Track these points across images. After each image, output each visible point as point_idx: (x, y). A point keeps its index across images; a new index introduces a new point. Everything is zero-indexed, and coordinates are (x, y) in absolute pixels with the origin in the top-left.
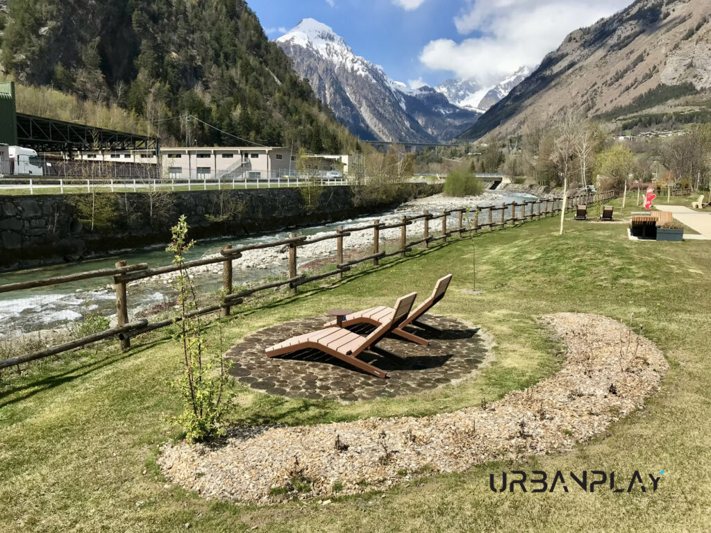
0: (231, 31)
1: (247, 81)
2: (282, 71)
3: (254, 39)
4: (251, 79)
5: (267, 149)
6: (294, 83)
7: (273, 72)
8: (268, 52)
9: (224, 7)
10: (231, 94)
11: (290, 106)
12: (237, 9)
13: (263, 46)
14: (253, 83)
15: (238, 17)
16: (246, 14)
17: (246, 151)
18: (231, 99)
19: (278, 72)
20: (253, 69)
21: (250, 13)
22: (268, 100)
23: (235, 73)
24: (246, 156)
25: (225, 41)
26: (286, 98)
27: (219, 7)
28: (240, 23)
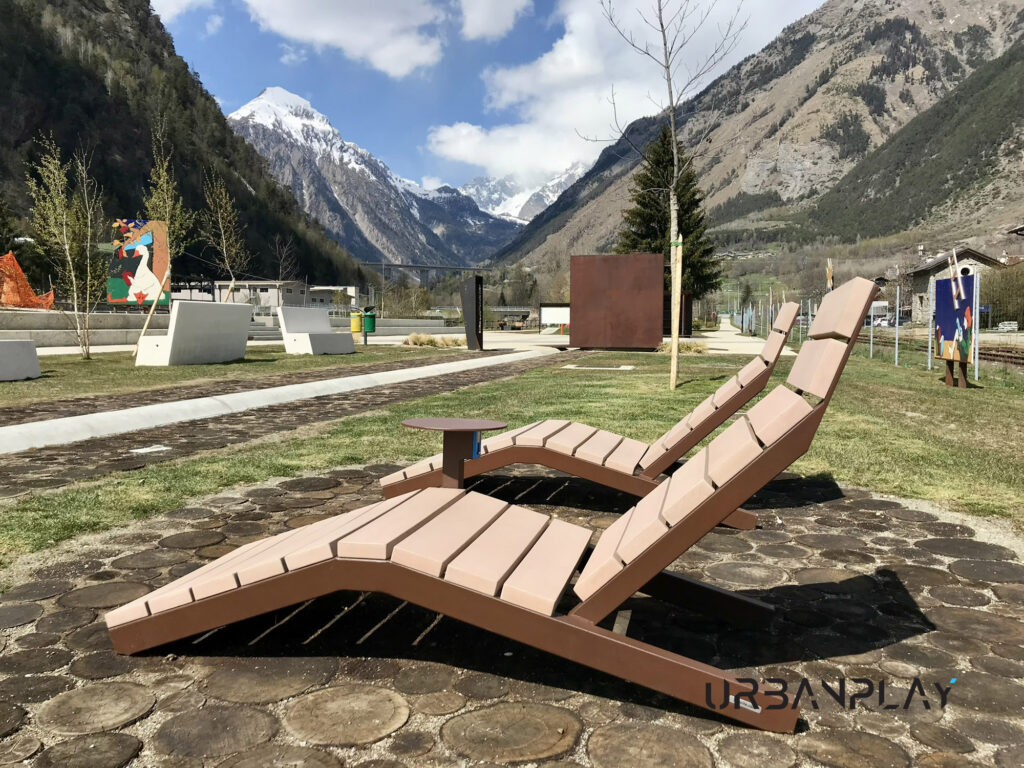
0: (184, 123)
2: (255, 176)
3: (217, 134)
6: (272, 191)
7: (244, 177)
8: (235, 150)
9: (174, 91)
12: (190, 92)
13: (228, 143)
15: (192, 104)
16: (203, 99)
19: (250, 177)
21: (207, 96)
24: (255, 290)
25: (180, 138)
27: (166, 90)
28: (195, 112)
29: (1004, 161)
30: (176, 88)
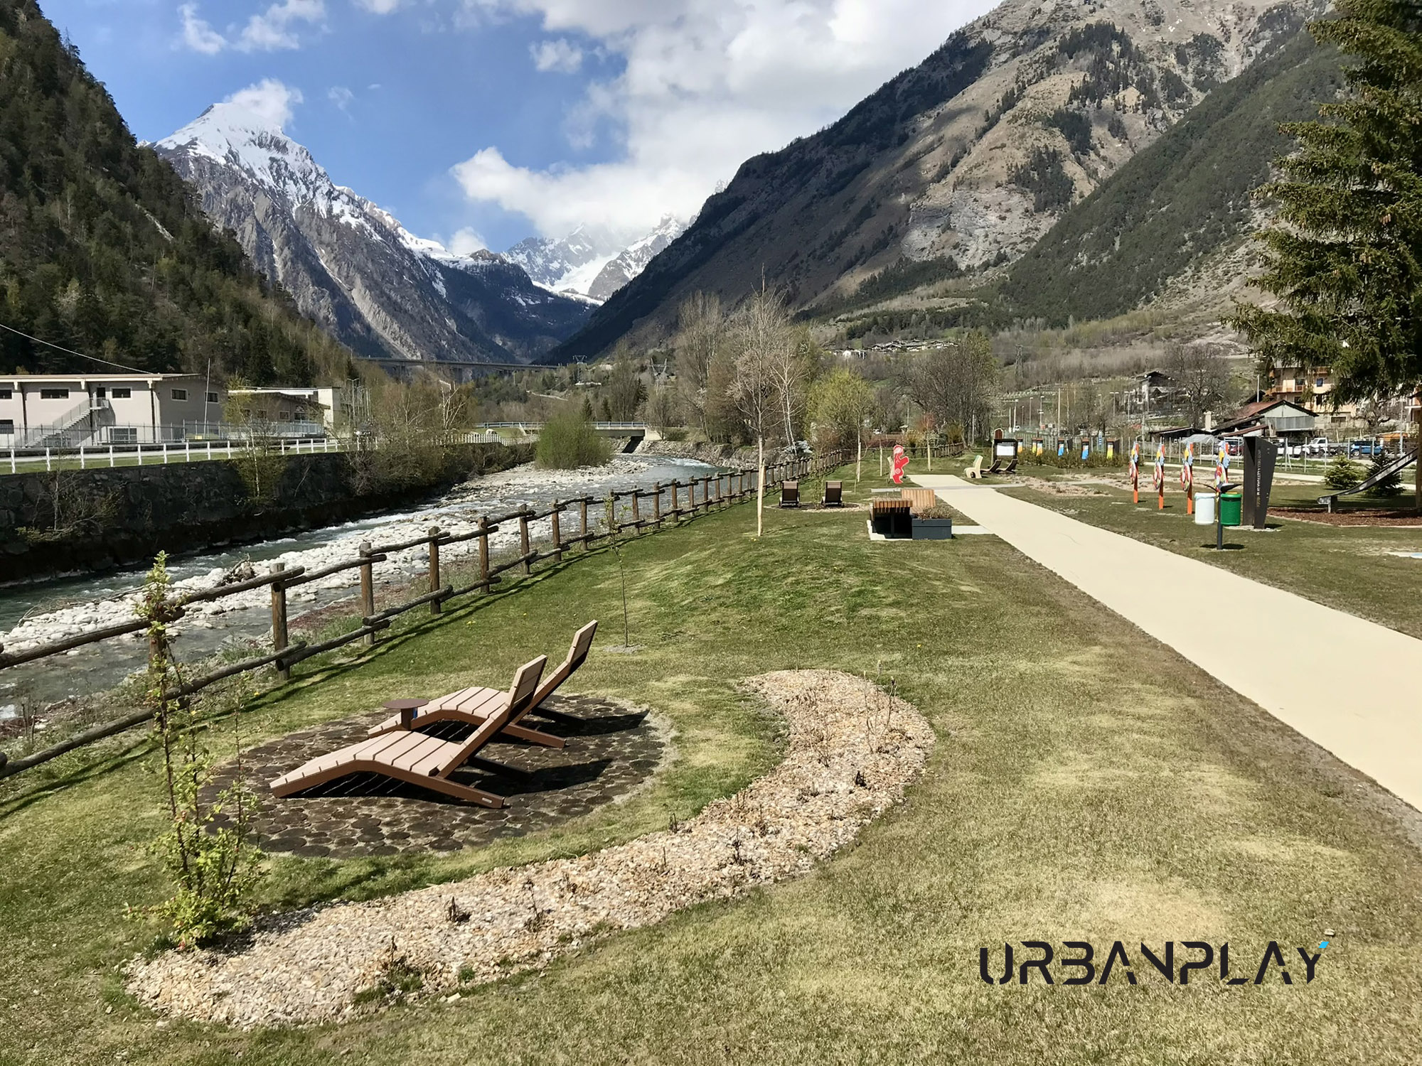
0: (46, 120)
1: (91, 230)
2: (172, 213)
3: (103, 140)
4: (100, 228)
5: (150, 379)
6: (203, 238)
7: (153, 212)
8: (137, 168)
9: (29, 69)
10: (52, 258)
11: (195, 285)
12: (59, 73)
13: (125, 155)
14: (106, 235)
15: (63, 92)
16: (82, 86)
17: (100, 383)
18: (53, 268)
19: (164, 214)
20: (104, 206)
21: (91, 84)
22: (143, 273)
23: (61, 211)
24: (101, 393)
25: (33, 141)
26: (186, 269)
27: (16, 68)
28: (67, 104)
29: (1259, 215)
30: (32, 64)
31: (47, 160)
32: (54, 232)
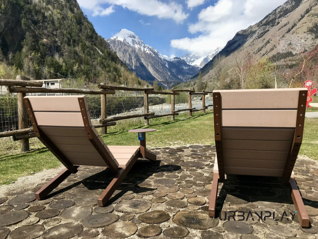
0: (78, 30)
1: (84, 53)
2: (103, 48)
3: (89, 34)
4: (86, 51)
5: (59, 80)
6: (109, 54)
7: (99, 49)
8: (97, 39)
9: (75, 19)
10: (75, 58)
11: (105, 64)
12: (82, 20)
13: (95, 37)
14: (87, 53)
15: (83, 24)
16: (87, 23)
17: (48, 81)
18: (74, 61)
19: (101, 49)
20: (87, 47)
21: (89, 23)
22: (94, 61)
23: (78, 49)
24: (48, 84)
26: (104, 60)
27: (72, 19)
28: (83, 26)
31: (77, 38)
32: (76, 53)
